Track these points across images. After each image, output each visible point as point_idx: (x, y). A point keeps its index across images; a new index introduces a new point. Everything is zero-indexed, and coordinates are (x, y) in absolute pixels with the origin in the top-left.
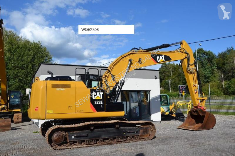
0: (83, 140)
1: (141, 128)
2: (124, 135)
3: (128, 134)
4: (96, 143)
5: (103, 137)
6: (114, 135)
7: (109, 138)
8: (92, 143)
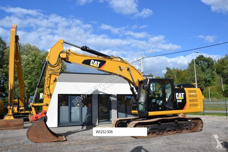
0: (154, 131)
1: (193, 122)
2: (182, 127)
3: (184, 127)
4: (163, 134)
5: (168, 129)
6: (174, 128)
7: (171, 130)
8: (160, 134)
